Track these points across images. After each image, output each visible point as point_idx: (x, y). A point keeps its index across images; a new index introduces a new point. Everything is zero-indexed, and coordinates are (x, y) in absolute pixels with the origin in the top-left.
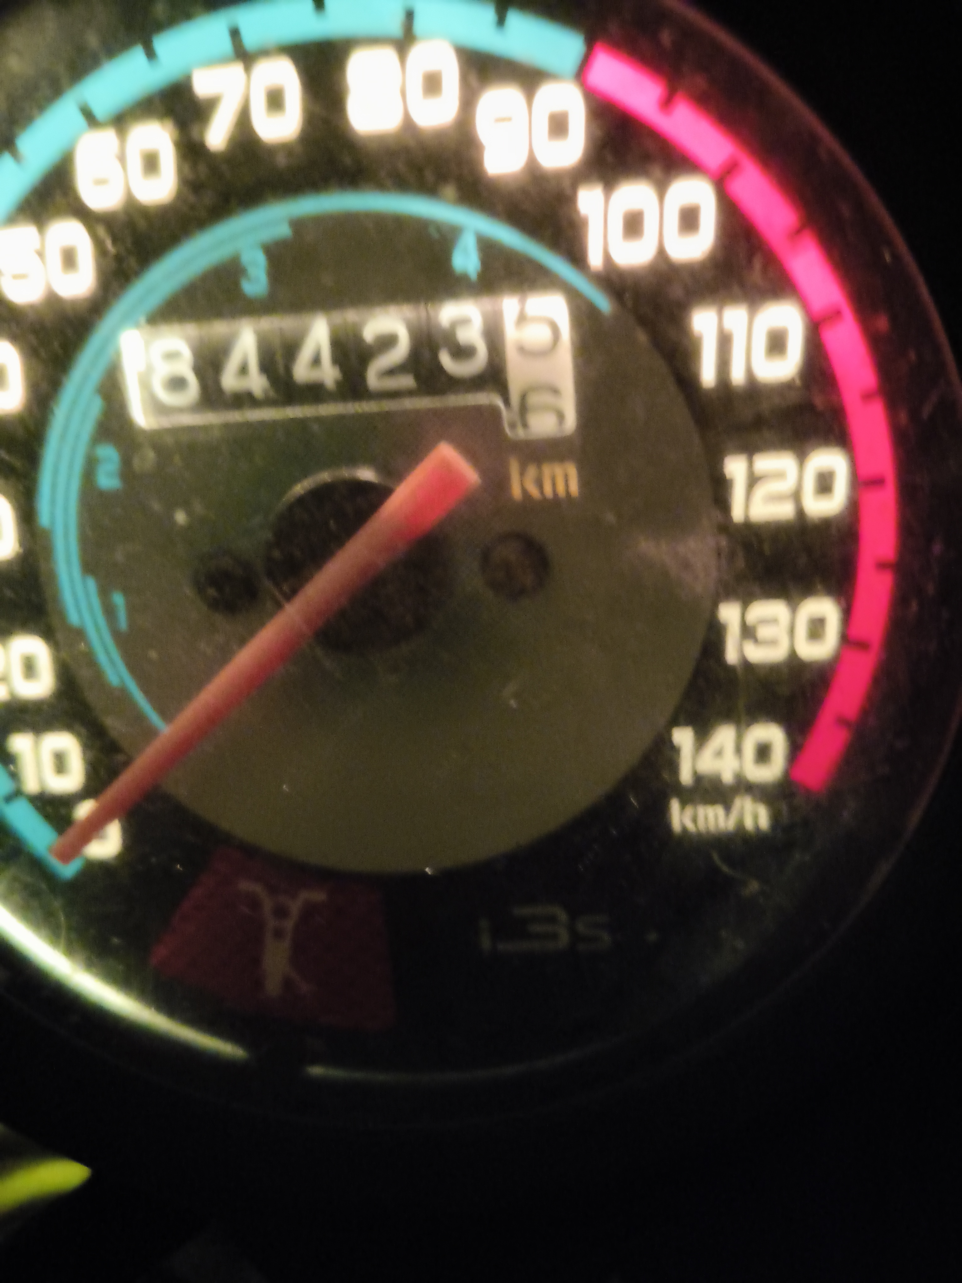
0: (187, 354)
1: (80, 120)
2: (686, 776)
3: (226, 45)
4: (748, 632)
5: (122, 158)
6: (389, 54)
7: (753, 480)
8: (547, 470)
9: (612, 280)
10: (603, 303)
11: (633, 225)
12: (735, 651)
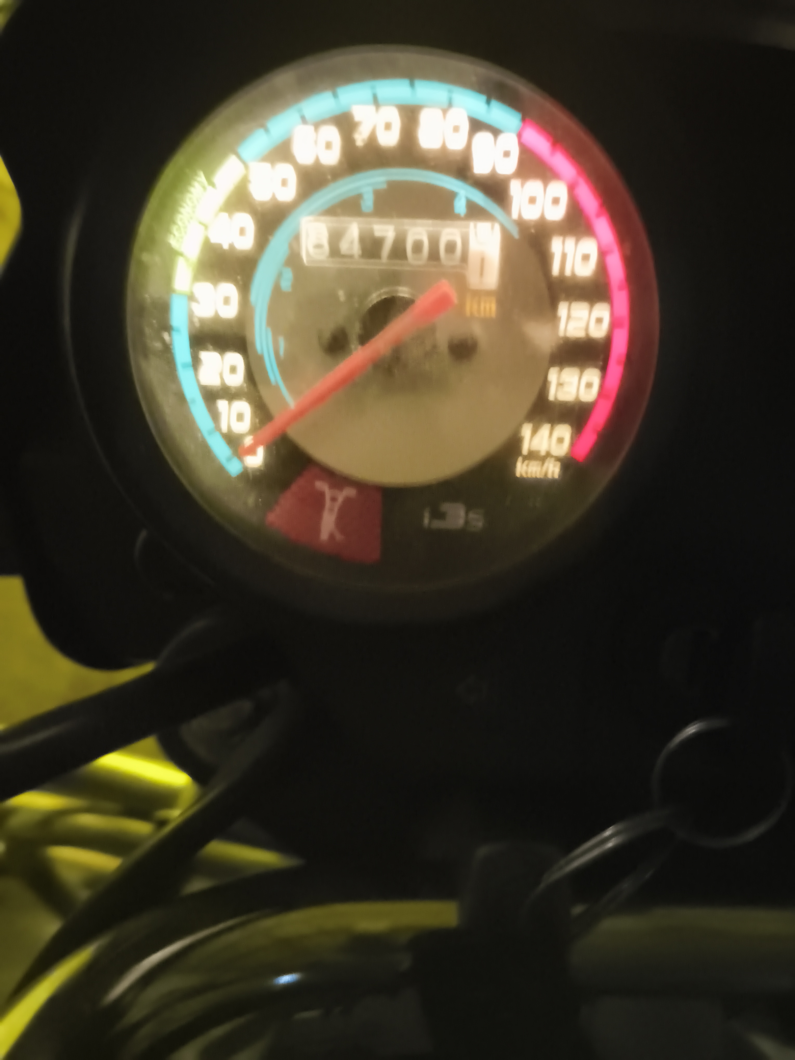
0: (325, 232)
1: (299, 120)
2: (525, 449)
3: (369, 97)
4: (560, 385)
6: (439, 113)
8: (483, 303)
9: (521, 224)
10: (515, 233)
11: (532, 200)
12: (553, 394)
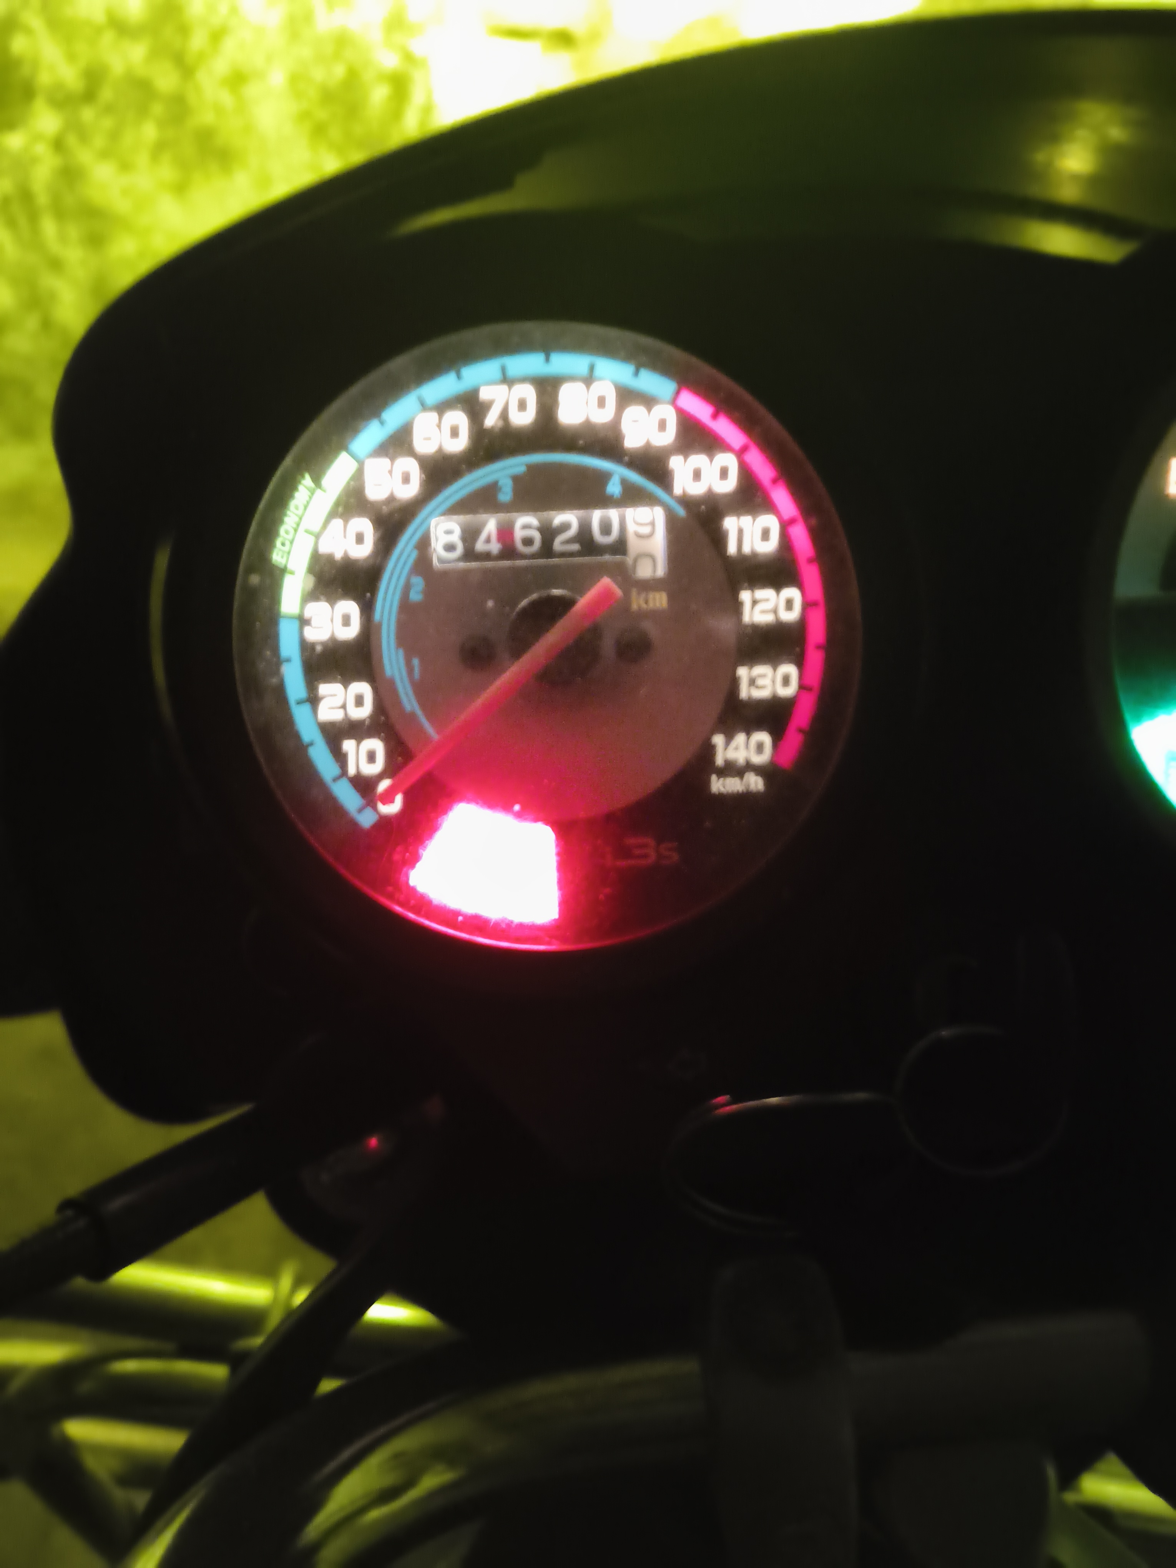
0: (458, 531)
1: (419, 407)
2: (719, 761)
3: (498, 375)
4: (752, 682)
5: (439, 426)
6: (580, 386)
7: (755, 602)
8: (651, 595)
9: (686, 501)
10: (681, 512)
11: (697, 475)
12: (745, 692)
